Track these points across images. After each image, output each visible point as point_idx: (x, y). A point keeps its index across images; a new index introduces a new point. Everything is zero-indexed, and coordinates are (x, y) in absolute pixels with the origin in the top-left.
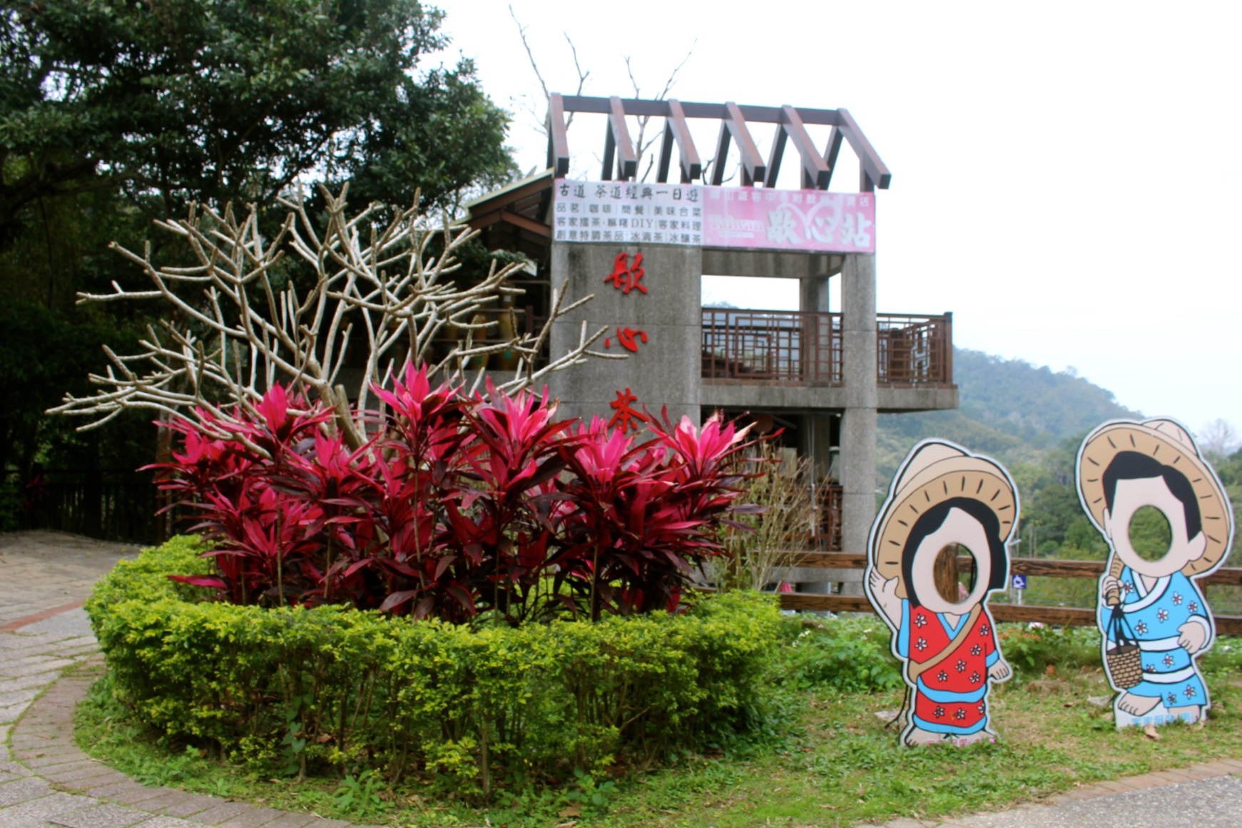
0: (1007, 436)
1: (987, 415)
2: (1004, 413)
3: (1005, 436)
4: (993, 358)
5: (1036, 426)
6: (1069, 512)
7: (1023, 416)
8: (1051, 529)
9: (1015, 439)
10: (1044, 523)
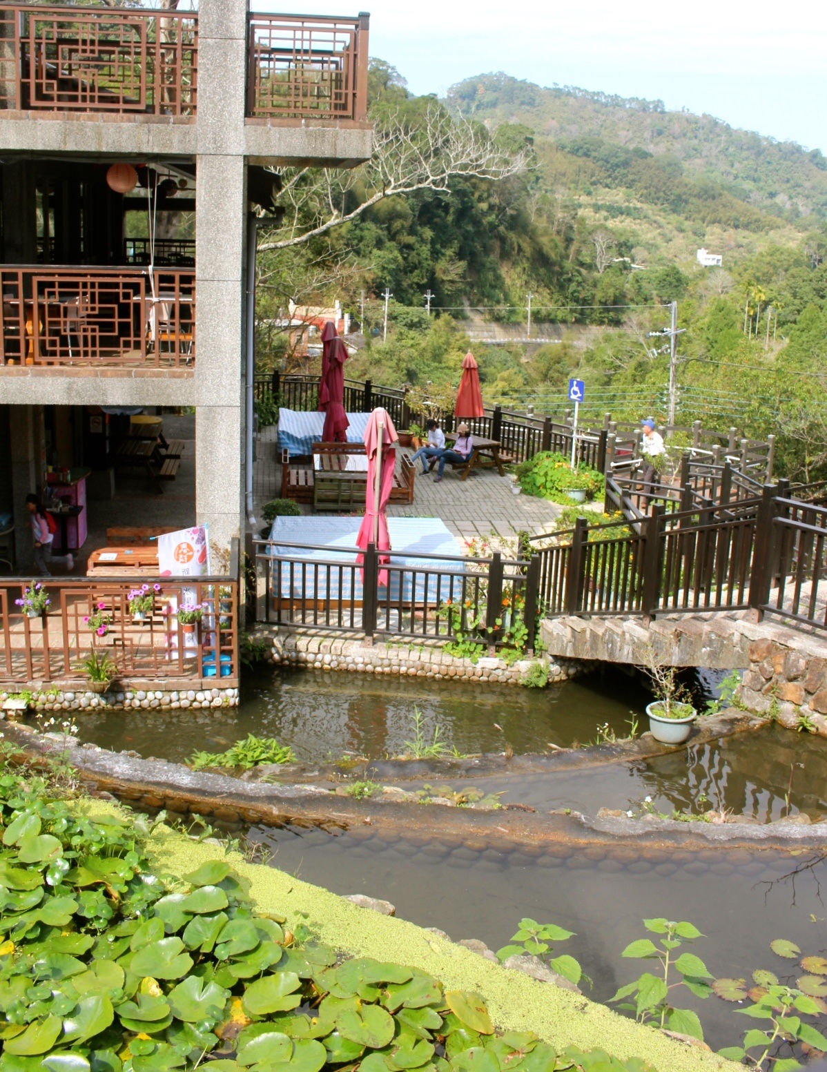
0: (773, 218)
1: (755, 196)
2: (772, 195)
3: (769, 218)
4: (766, 139)
5: (801, 209)
6: (811, 296)
7: (791, 198)
8: (792, 312)
9: (779, 221)
10: (787, 305)
